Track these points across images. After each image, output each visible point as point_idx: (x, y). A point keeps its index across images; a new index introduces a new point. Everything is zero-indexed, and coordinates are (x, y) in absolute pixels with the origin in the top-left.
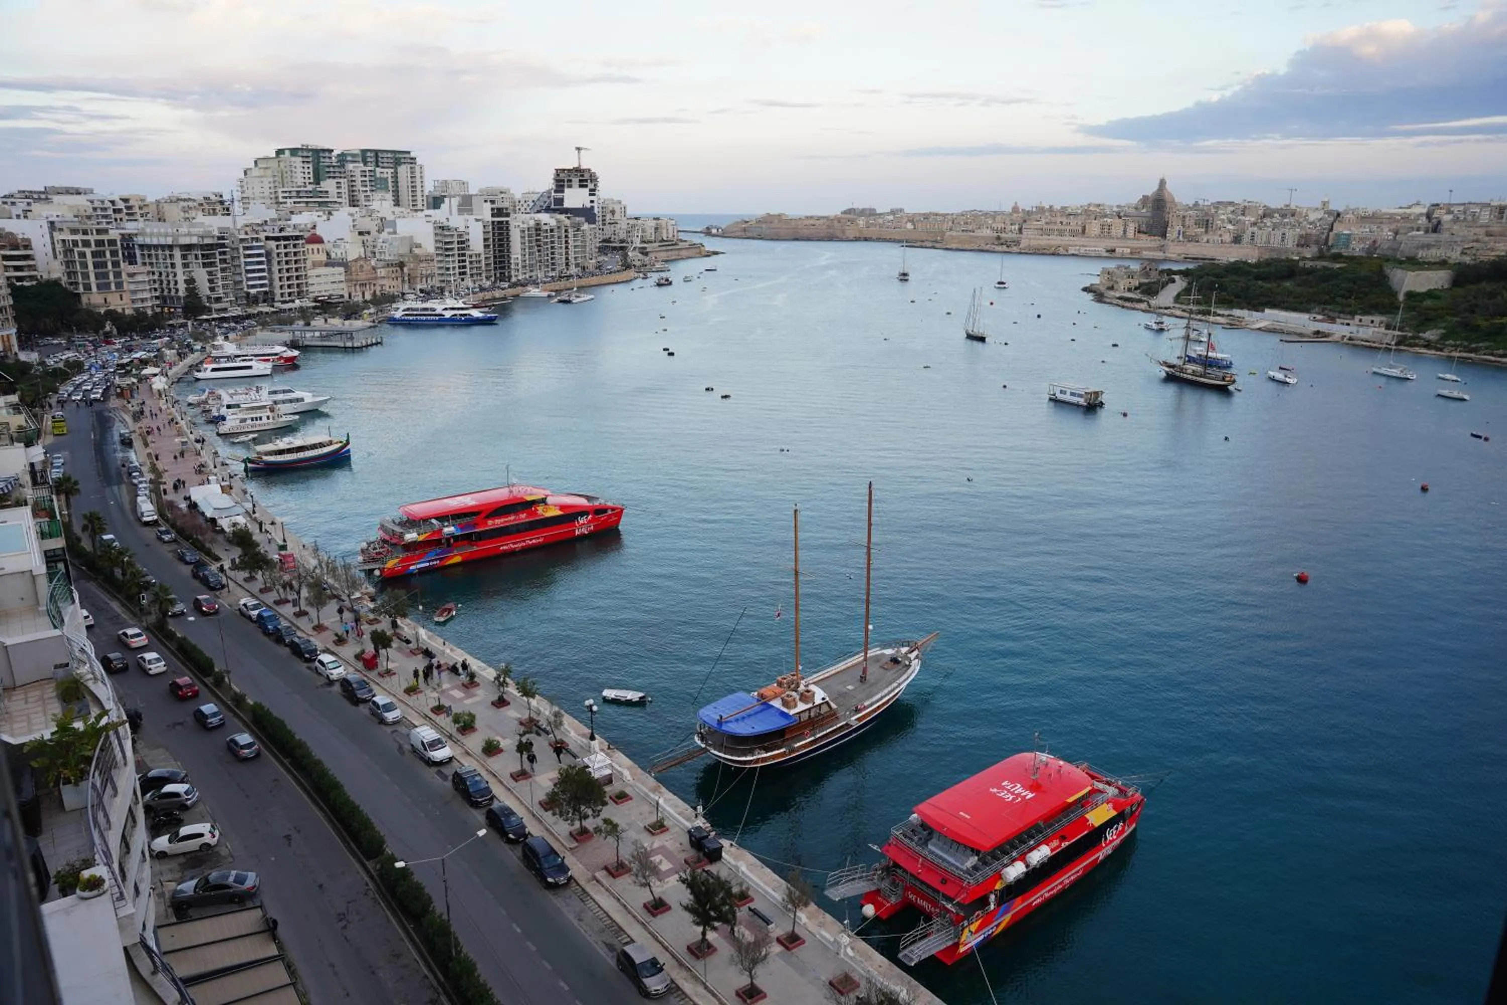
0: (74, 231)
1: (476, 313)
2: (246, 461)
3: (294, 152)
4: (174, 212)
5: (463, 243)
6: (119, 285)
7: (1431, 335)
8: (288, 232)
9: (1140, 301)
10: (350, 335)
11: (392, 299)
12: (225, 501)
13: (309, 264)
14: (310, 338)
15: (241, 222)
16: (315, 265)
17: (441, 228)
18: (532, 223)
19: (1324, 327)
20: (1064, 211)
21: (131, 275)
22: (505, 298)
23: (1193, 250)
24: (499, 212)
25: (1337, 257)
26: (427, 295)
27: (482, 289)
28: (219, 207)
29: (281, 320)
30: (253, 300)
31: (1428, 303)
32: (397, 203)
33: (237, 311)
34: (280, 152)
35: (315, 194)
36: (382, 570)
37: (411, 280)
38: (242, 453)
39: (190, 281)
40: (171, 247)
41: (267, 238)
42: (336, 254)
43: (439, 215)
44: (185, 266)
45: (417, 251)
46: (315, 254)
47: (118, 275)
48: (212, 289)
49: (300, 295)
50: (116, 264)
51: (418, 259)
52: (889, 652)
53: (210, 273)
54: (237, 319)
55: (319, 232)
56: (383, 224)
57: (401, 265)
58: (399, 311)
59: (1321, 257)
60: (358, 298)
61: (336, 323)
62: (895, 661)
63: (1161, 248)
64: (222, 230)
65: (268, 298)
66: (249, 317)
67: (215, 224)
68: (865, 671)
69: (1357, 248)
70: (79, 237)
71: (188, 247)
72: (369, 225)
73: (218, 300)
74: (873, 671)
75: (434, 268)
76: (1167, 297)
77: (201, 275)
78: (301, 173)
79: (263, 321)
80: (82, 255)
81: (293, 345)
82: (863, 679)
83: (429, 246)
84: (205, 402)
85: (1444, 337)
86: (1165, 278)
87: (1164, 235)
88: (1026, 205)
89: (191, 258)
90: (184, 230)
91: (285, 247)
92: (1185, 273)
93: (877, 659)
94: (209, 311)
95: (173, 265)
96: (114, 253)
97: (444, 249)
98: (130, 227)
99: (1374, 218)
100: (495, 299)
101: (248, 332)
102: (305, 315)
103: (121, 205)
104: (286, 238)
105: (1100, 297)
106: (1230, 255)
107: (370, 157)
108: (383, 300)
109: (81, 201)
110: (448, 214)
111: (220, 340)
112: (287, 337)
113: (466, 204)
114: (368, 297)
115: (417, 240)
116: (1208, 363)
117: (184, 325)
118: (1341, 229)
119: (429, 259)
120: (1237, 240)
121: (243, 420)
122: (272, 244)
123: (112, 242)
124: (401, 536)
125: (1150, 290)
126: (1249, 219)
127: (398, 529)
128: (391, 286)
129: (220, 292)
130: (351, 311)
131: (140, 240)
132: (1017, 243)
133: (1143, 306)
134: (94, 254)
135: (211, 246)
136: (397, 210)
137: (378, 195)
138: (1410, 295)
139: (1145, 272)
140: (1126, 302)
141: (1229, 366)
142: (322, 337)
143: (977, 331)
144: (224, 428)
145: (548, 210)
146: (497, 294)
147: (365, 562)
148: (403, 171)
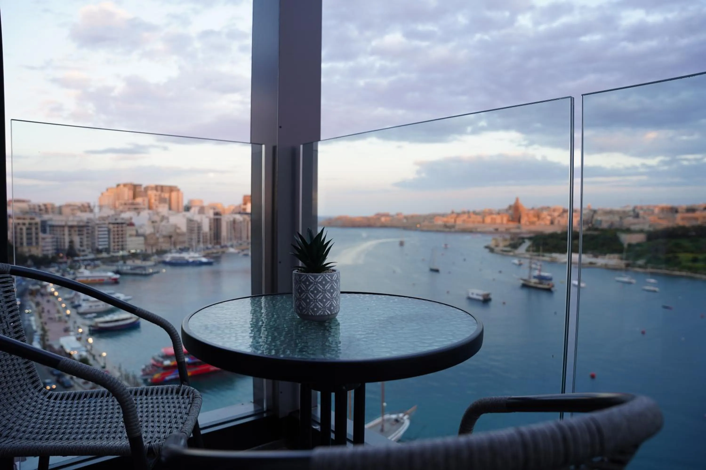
0: (19, 218)
1: (204, 260)
2: (90, 326)
3: (125, 185)
4: (67, 211)
5: (200, 228)
6: (37, 243)
7: (641, 262)
8: (119, 221)
9: (510, 251)
10: (144, 268)
11: (165, 252)
12: (77, 344)
13: (128, 235)
14: (126, 268)
15: (97, 216)
16: (131, 236)
17: (190, 221)
18: (232, 219)
19: (594, 260)
20: (475, 213)
21: (43, 239)
22: (217, 253)
23: (533, 228)
24: (216, 214)
25: (596, 229)
26: (182, 250)
27: (207, 248)
28: (88, 209)
29: (113, 260)
30: (99, 251)
31: (638, 248)
32: (170, 208)
33: (91, 256)
34: (118, 185)
35: (133, 204)
36: (152, 379)
37: (175, 244)
38: (88, 322)
39: (71, 242)
40: (63, 227)
41: (109, 223)
42: (141, 231)
43: (188, 215)
44: (70, 235)
45: (178, 231)
46: (130, 231)
47: (37, 238)
48: (81, 246)
49: (123, 249)
50: (37, 234)
51: (179, 234)
52: (394, 416)
53: (81, 239)
54: (93, 260)
55: (134, 221)
56: (163, 218)
57: (170, 237)
58: (168, 257)
59: (589, 229)
60: (149, 252)
61: (138, 262)
62: (397, 421)
63: (518, 228)
64: (88, 219)
65: (107, 250)
66: (98, 259)
67: (85, 216)
68: (383, 426)
69: (605, 226)
70: (21, 221)
71: (71, 227)
72: (156, 218)
73: (84, 251)
74: (387, 426)
75: (186, 238)
76: (522, 249)
77: (77, 239)
78: (127, 194)
79: (105, 261)
80: (21, 229)
81: (117, 272)
82: (382, 430)
83: (184, 228)
84: (72, 298)
85: (646, 263)
86: (521, 241)
87: (519, 221)
88: (458, 210)
89: (73, 232)
90: (71, 218)
91: (118, 227)
92: (530, 239)
93: (389, 420)
94: (78, 256)
95: (64, 235)
96: (37, 229)
97: (191, 230)
98: (46, 217)
99: (611, 212)
100: (213, 253)
101: (96, 266)
102: (124, 258)
103: (43, 207)
104: (118, 224)
105: (492, 250)
106: (549, 230)
107: (159, 189)
108: (161, 252)
109: (24, 206)
110: (193, 214)
111: (82, 270)
112: (114, 268)
113: (202, 210)
114: (154, 251)
115: (179, 225)
116: (541, 279)
117: (66, 262)
118: (598, 217)
119: (183, 234)
120: (552, 223)
121: (91, 307)
122: (111, 226)
123: (36, 224)
124: (162, 363)
125: (515, 246)
126: (556, 214)
127: (161, 359)
128: (165, 246)
129: (85, 248)
130: (145, 257)
131: (50, 223)
132: (453, 227)
133: (511, 254)
134: (28, 229)
135: (83, 227)
136: (171, 212)
137: (162, 205)
138: (630, 245)
139: (512, 239)
140: (504, 252)
141: (550, 279)
142: (131, 269)
143: (435, 267)
144: (81, 310)
145: (240, 213)
146: (215, 251)
147: (144, 375)
148: (174, 194)
